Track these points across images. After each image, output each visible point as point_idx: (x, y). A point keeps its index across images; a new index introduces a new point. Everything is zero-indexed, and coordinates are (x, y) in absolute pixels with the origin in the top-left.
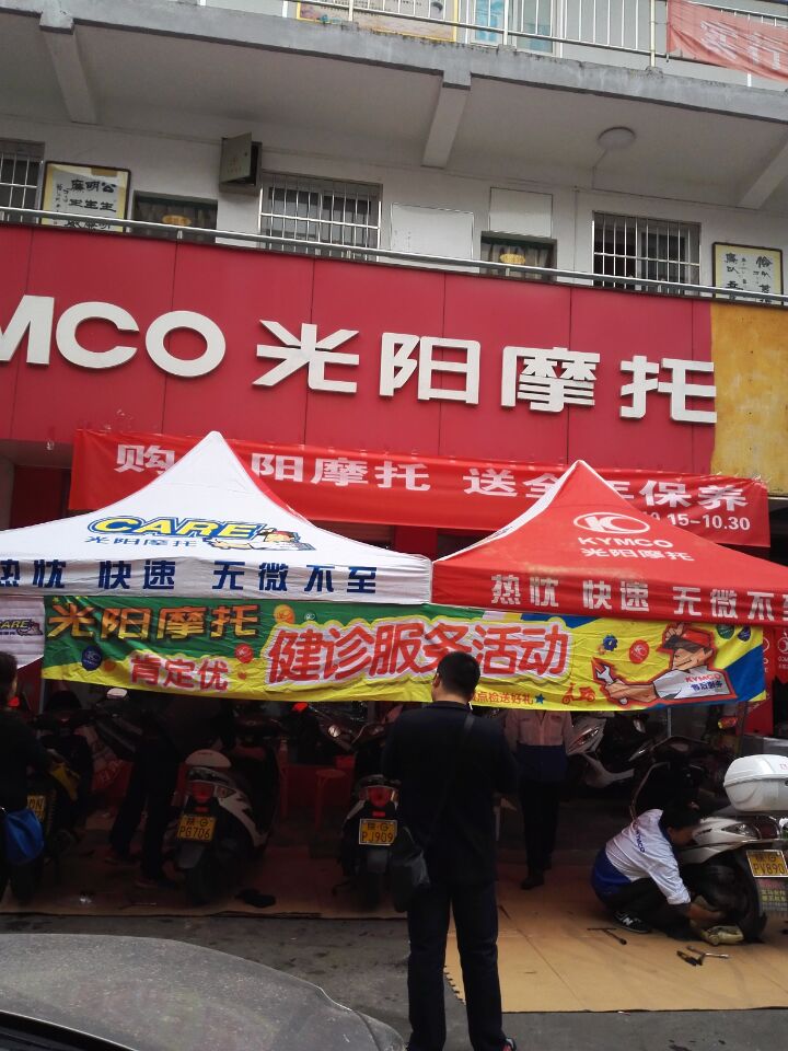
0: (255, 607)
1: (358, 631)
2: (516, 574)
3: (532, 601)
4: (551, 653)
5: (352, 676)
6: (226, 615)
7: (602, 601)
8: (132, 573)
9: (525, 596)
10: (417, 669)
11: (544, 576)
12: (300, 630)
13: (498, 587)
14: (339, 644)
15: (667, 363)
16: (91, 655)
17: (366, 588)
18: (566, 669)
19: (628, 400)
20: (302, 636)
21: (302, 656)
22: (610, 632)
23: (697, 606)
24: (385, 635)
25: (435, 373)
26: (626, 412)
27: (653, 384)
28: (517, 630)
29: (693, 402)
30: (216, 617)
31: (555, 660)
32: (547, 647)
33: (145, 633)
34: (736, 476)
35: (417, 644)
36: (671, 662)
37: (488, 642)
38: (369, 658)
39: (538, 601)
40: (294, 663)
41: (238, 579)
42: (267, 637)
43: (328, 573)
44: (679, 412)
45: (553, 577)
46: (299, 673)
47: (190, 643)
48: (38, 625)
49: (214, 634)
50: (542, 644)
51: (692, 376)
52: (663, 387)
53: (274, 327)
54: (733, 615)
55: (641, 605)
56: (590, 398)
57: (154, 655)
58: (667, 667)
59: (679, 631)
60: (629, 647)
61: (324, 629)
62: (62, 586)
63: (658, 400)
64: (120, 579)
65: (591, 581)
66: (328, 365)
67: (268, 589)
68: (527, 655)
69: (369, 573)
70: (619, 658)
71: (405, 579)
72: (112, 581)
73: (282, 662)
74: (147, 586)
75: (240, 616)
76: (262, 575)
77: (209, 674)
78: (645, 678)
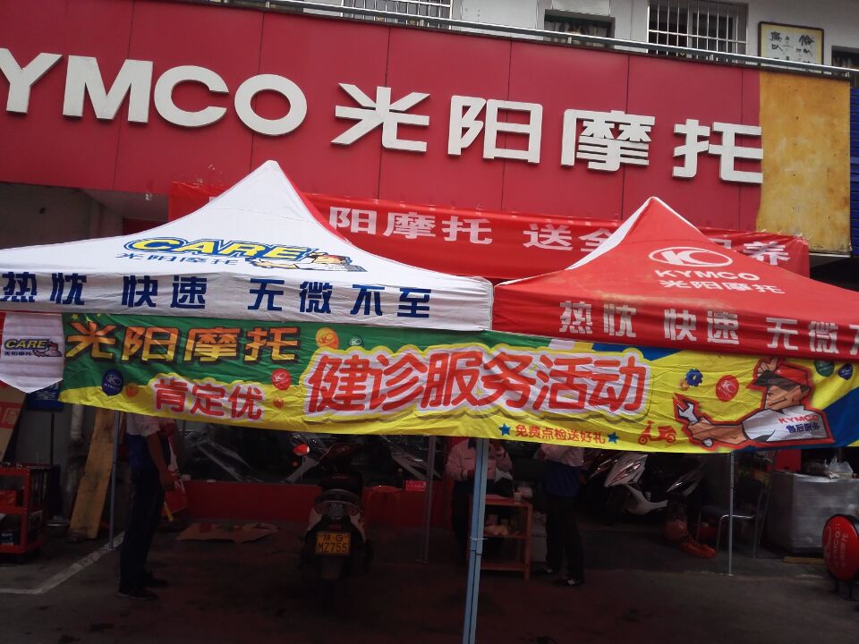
0: (295, 330)
1: (409, 358)
2: (587, 300)
3: (606, 330)
4: (626, 387)
5: (400, 408)
6: (262, 338)
7: (686, 333)
8: (159, 290)
9: (598, 326)
10: (474, 402)
11: (620, 304)
12: (345, 355)
13: (567, 314)
14: (388, 372)
15: (718, 126)
16: (111, 379)
17: (418, 312)
18: (643, 406)
19: (681, 160)
20: (347, 362)
21: (345, 384)
22: (695, 366)
23: (793, 339)
24: (439, 364)
25: (499, 133)
26: (678, 172)
27: (704, 146)
28: (587, 361)
29: (740, 163)
30: (251, 339)
31: (631, 395)
32: (622, 380)
33: (170, 355)
34: (779, 233)
35: (474, 374)
36: (764, 400)
37: (555, 374)
38: (421, 387)
39: (612, 330)
40: (337, 392)
41: (277, 300)
42: (307, 362)
43: (377, 295)
44: (728, 172)
45: (631, 305)
46: (342, 403)
47: (221, 367)
48: (56, 345)
49: (248, 358)
50: (616, 377)
51: (741, 140)
52: (714, 149)
53: (352, 90)
54: (833, 350)
55: (730, 337)
56: (645, 158)
57: (181, 380)
58: (758, 406)
59: (772, 366)
60: (716, 382)
61: (372, 356)
62: (82, 303)
63: (709, 161)
64: (146, 296)
65: (673, 311)
66: (400, 126)
67: (309, 311)
68: (598, 389)
69: (422, 295)
70: (704, 395)
71: (464, 303)
72: (137, 298)
73: (324, 390)
74: (174, 304)
75: (278, 339)
76: (303, 295)
77: (241, 401)
78: (734, 417)
